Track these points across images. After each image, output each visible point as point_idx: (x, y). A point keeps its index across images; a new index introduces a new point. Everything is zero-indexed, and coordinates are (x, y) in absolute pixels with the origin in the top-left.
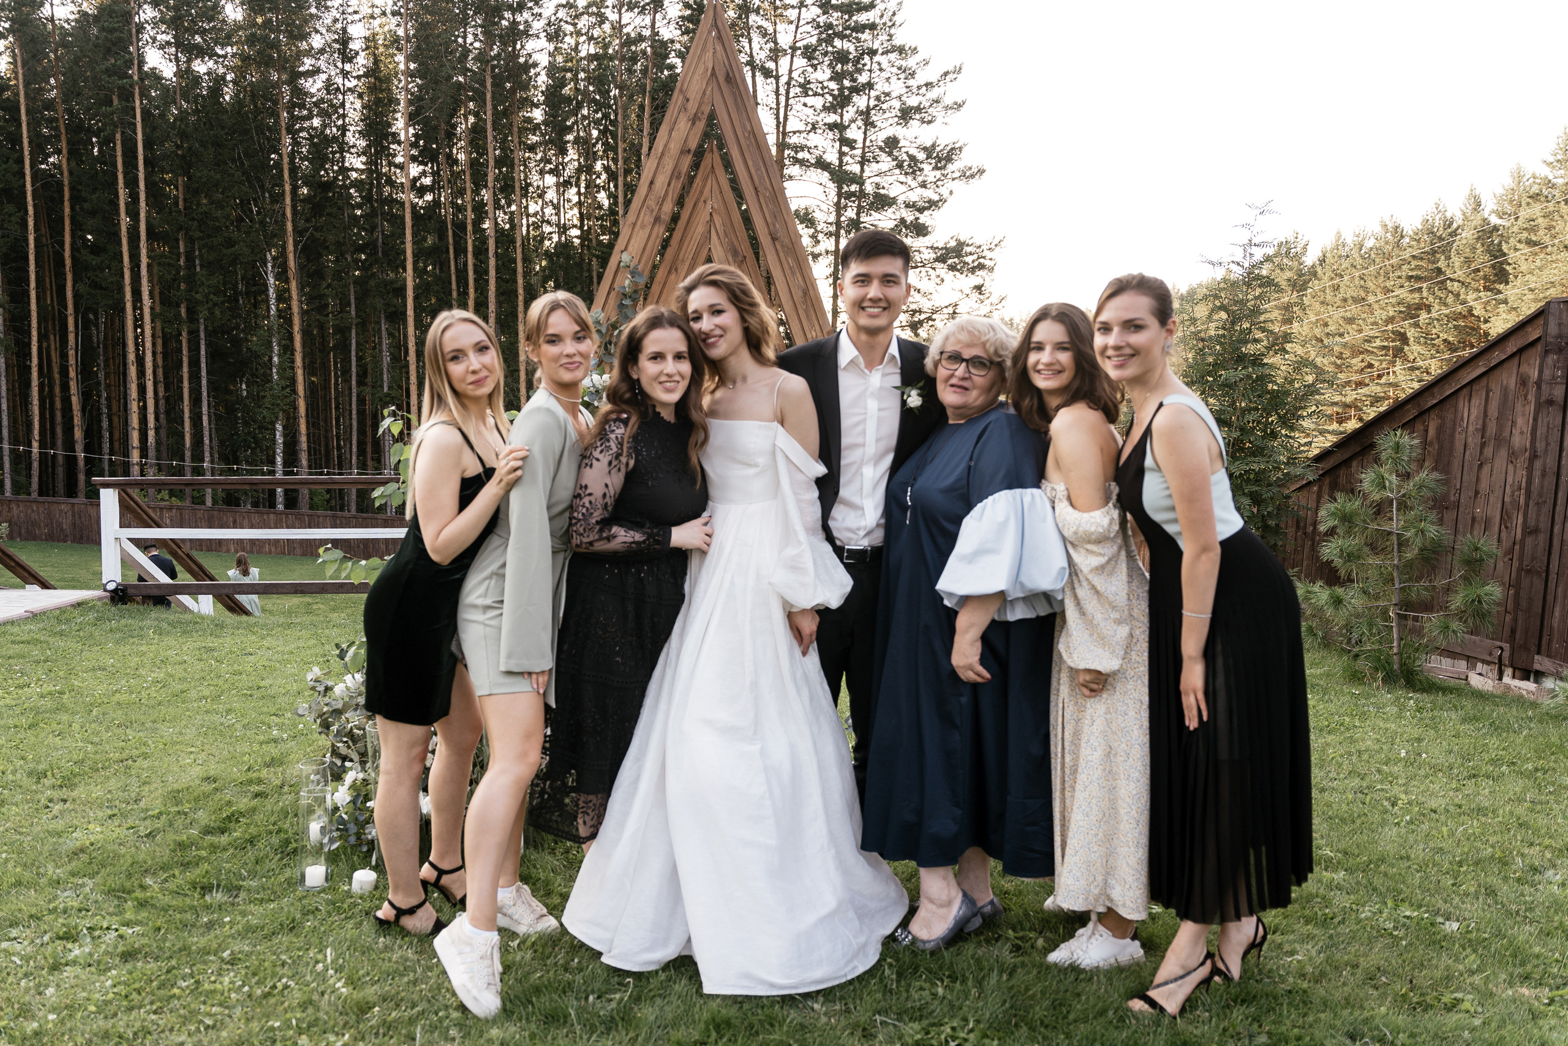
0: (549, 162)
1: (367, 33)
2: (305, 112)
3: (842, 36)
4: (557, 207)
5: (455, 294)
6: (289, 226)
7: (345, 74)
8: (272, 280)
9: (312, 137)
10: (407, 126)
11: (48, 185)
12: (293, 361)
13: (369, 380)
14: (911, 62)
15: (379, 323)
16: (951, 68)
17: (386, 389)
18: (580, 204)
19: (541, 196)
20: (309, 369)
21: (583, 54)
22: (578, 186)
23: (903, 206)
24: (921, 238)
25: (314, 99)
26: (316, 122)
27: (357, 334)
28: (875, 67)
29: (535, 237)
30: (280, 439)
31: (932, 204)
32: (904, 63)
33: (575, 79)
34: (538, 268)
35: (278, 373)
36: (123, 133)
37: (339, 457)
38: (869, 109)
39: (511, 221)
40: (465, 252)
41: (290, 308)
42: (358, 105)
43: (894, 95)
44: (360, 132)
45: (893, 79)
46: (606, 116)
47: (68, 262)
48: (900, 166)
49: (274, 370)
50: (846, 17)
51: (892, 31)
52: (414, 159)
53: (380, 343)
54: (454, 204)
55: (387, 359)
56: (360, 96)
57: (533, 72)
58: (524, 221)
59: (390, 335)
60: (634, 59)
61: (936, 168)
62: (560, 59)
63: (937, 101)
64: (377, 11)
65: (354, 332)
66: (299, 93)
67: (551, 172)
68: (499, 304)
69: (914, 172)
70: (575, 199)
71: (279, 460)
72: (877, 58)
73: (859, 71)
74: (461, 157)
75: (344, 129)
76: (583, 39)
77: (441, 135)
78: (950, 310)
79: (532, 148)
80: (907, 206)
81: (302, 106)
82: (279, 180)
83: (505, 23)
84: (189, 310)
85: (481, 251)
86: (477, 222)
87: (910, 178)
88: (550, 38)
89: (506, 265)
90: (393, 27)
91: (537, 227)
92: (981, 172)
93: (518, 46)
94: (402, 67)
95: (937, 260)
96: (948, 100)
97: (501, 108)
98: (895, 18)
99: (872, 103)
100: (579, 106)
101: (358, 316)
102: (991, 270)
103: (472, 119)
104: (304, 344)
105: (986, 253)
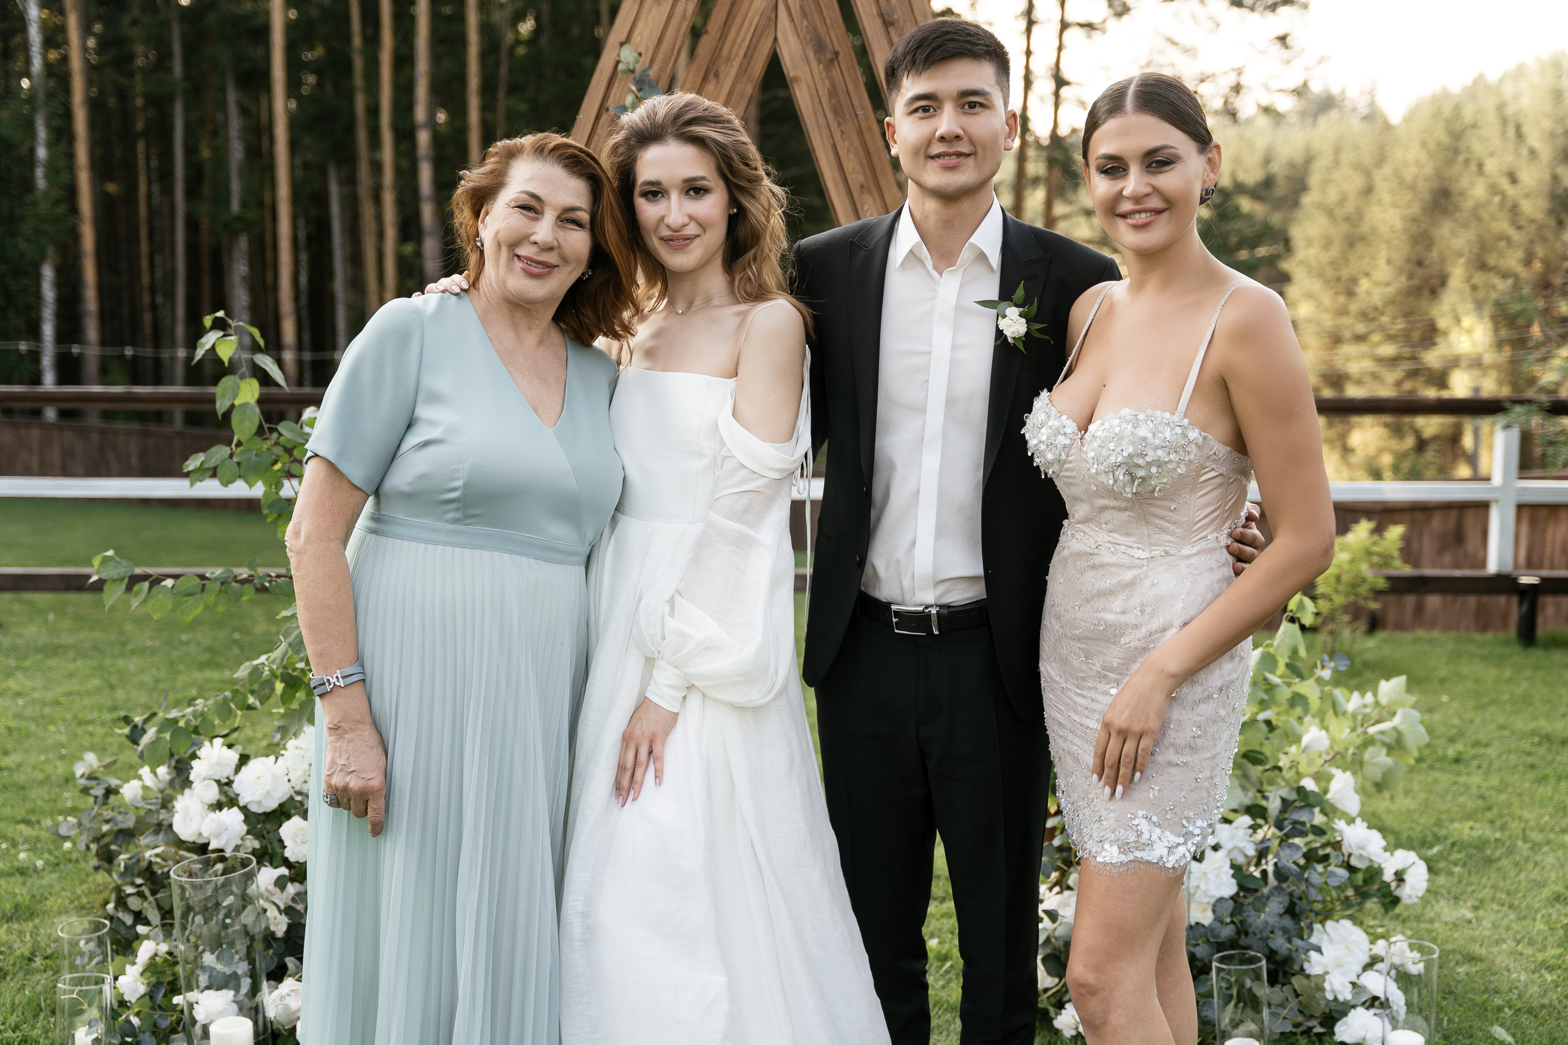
5: (357, 41)
8: (34, 10)
12: (71, 156)
13: (206, 190)
15: (223, 89)
17: (235, 206)
20: (102, 169)
27: (187, 109)
30: (49, 293)
35: (47, 177)
37: (156, 325)
41: (65, 59)
49: (40, 172)
53: (226, 124)
55: (237, 152)
59: (244, 111)
65: (178, 109)
68: (436, 58)
71: (48, 330)
78: (1231, 80)
101: (187, 77)
104: (93, 125)
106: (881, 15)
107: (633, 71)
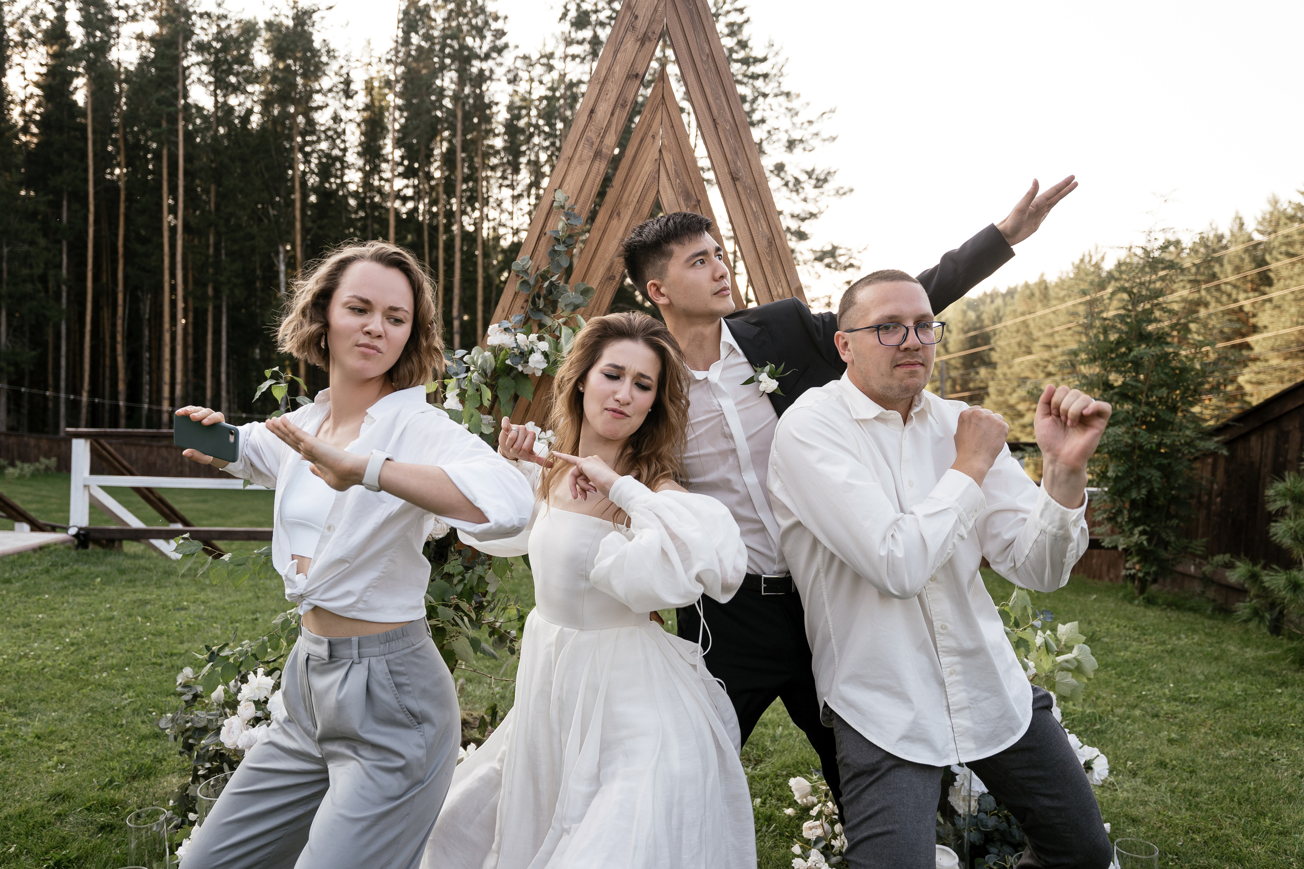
0: (506, 178)
1: (366, 77)
2: (315, 138)
3: (741, 83)
4: (511, 214)
6: (298, 225)
7: (347, 108)
8: (282, 268)
9: (319, 158)
10: (394, 148)
11: (107, 190)
14: (795, 104)
16: (827, 110)
18: (530, 213)
19: (499, 205)
21: (535, 96)
22: (529, 196)
23: (789, 217)
24: (803, 243)
25: (323, 128)
26: (324, 146)
28: (767, 107)
29: (494, 239)
31: (812, 215)
32: (790, 105)
33: (528, 115)
34: (495, 262)
36: (169, 150)
38: (761, 140)
39: (475, 224)
40: (437, 247)
42: (358, 132)
43: (782, 129)
44: (359, 154)
45: (782, 117)
46: (553, 144)
47: (121, 250)
48: (786, 184)
50: (745, 67)
51: (781, 79)
52: (400, 175)
54: (430, 212)
56: (359, 125)
57: (495, 109)
58: (486, 225)
60: (575, 98)
61: (816, 187)
62: (517, 99)
63: (817, 134)
64: (374, 61)
66: (311, 122)
67: (507, 186)
68: (463, 289)
69: (797, 191)
70: (527, 209)
72: (769, 100)
73: (753, 111)
74: (437, 174)
75: (345, 150)
76: (536, 84)
77: (422, 156)
78: (826, 300)
79: (493, 168)
80: (793, 216)
81: (313, 132)
82: (292, 190)
83: (474, 70)
84: (217, 291)
85: (449, 246)
86: (448, 227)
87: (794, 194)
88: (510, 82)
89: (469, 259)
90: (387, 73)
91: (494, 229)
92: (851, 190)
93: (484, 87)
94: (392, 104)
95: (816, 259)
96: (825, 135)
97: (469, 137)
98: (784, 70)
99: (764, 135)
100: (531, 135)
102: (859, 268)
103: (445, 145)
105: (855, 255)
106: (731, 173)
107: (563, 207)
